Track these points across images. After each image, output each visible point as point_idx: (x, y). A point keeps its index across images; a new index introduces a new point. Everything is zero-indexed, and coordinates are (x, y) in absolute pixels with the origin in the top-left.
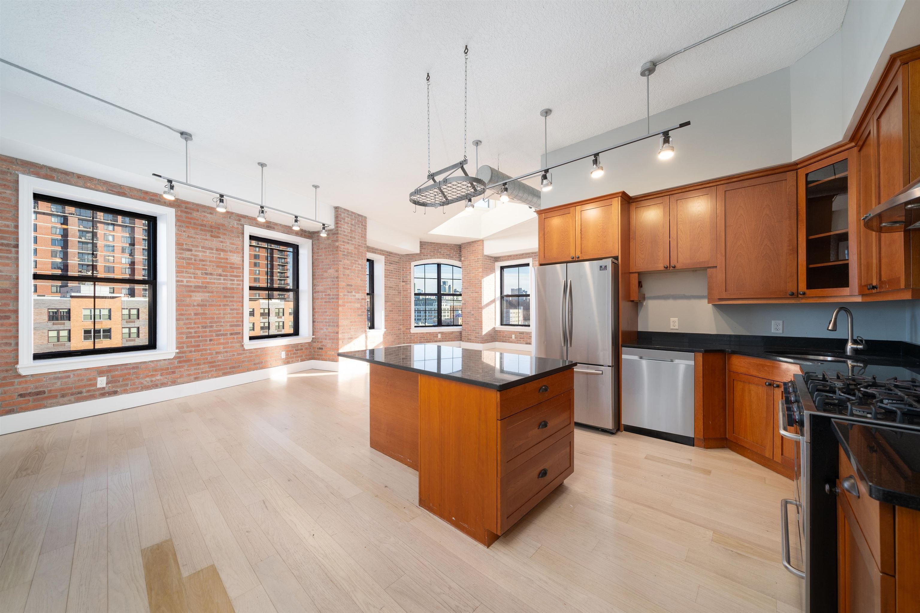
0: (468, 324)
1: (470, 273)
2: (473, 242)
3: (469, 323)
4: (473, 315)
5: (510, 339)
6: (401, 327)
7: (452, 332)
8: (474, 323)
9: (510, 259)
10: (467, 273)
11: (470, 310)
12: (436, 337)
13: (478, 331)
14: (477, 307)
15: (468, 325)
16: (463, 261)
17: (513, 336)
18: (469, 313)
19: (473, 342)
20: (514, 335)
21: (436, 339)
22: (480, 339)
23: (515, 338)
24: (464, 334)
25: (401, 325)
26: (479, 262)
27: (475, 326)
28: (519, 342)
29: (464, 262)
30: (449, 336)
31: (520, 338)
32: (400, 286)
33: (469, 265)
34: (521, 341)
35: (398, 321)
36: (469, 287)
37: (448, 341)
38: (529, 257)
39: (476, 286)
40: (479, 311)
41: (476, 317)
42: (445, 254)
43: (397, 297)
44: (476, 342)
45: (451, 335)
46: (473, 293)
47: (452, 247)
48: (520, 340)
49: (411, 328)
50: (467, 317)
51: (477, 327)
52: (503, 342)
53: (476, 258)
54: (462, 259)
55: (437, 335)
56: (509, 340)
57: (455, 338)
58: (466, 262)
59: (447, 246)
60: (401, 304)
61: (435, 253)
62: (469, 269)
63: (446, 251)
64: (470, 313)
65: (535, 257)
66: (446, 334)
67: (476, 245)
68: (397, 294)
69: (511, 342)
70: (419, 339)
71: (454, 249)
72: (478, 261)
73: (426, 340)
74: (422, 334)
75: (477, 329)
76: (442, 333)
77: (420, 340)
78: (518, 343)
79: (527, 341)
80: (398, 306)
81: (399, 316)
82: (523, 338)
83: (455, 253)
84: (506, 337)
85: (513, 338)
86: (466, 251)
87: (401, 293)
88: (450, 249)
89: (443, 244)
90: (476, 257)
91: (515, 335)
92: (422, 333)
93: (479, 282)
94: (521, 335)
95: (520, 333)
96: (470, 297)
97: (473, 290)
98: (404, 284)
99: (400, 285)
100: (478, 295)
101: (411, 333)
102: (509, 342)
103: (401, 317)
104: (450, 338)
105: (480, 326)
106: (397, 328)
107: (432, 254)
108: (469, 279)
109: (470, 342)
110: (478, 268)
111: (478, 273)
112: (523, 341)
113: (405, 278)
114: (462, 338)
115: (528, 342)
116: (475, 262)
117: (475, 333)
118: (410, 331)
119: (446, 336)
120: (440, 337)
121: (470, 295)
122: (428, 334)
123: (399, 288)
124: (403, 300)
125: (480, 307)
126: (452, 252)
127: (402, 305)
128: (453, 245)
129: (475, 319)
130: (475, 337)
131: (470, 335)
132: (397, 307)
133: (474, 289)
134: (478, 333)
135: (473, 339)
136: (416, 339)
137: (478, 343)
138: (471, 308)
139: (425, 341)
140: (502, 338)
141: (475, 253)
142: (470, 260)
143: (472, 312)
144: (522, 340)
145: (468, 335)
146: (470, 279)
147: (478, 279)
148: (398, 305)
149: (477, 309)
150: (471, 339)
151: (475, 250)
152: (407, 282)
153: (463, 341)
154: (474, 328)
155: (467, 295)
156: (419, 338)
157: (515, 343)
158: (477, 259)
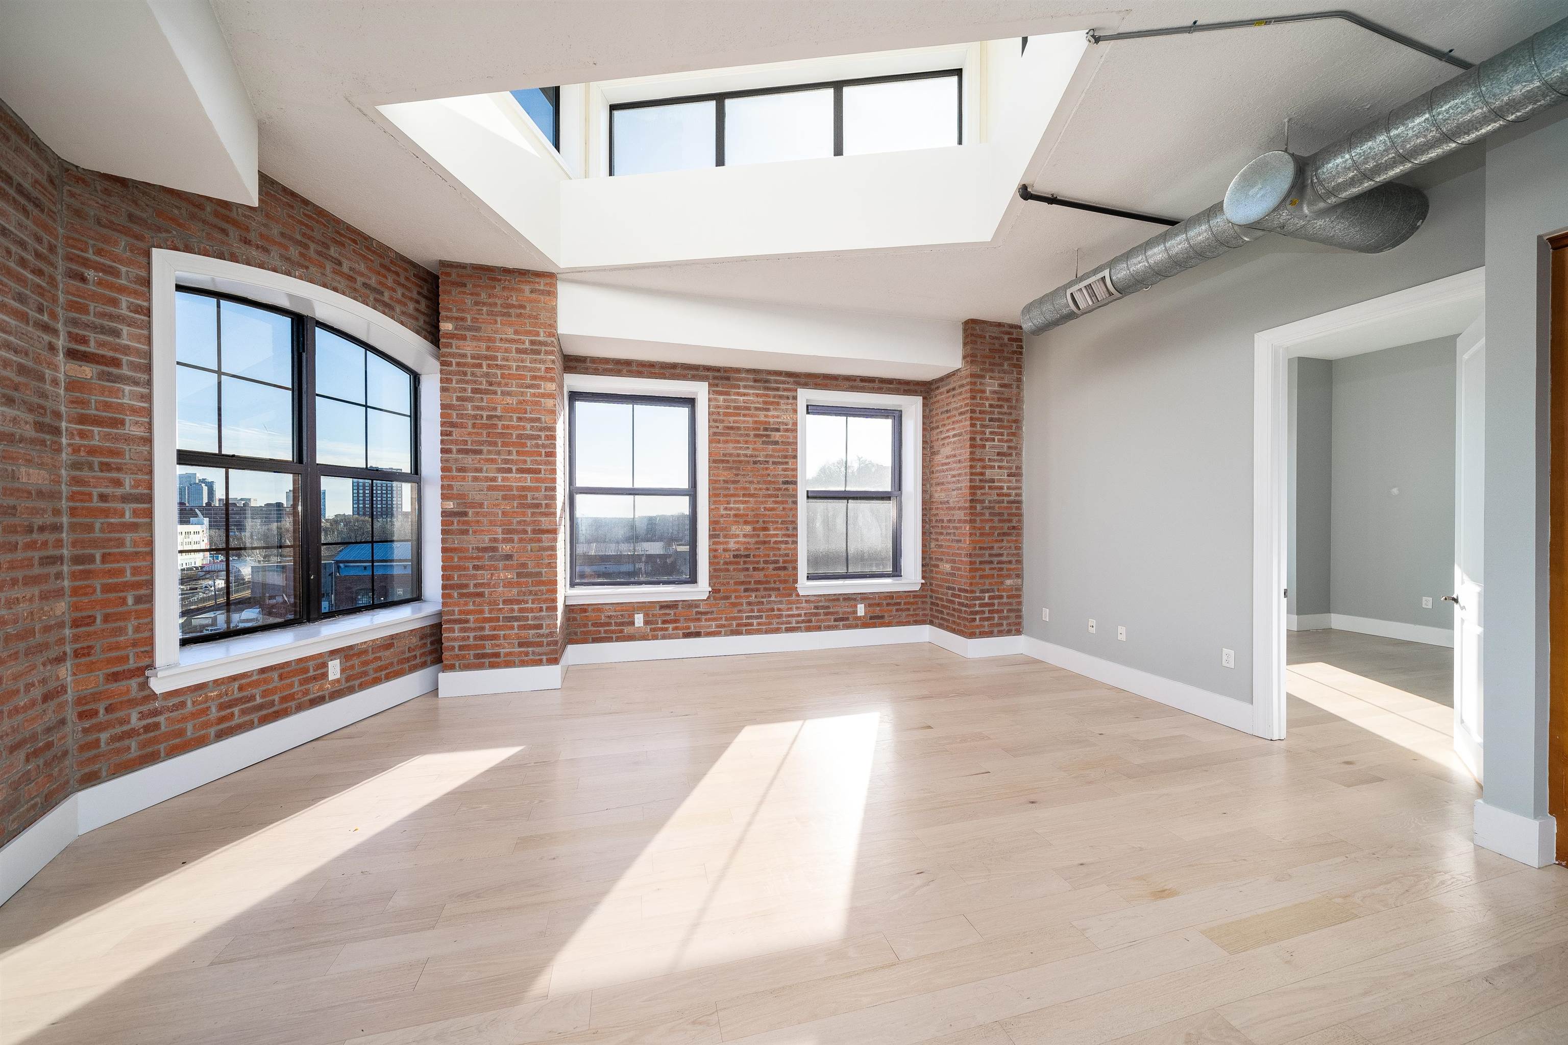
0: (481, 595)
1: (495, 393)
2: (507, 271)
3: (486, 591)
4: (509, 557)
5: (627, 630)
6: (65, 672)
7: (392, 637)
8: (515, 591)
9: (625, 371)
10: (475, 391)
11: (495, 540)
12: (315, 678)
13: (535, 618)
14: (529, 529)
15: (478, 600)
16: (452, 336)
17: (639, 620)
18: (485, 550)
19: (508, 664)
20: (641, 616)
21: (315, 689)
22: (545, 649)
23: (646, 623)
24: (455, 639)
25: (60, 660)
26: (542, 356)
27: (518, 602)
28: (660, 633)
29: (454, 342)
30: (380, 658)
31: (664, 622)
32: (55, 382)
33: (487, 358)
34: (666, 629)
35: (39, 638)
36: (485, 448)
37: (376, 681)
38: (695, 378)
39: (524, 445)
40: (540, 540)
41: (524, 565)
42: (360, 280)
43: (29, 462)
44: (523, 664)
45: (388, 653)
46: (509, 471)
47: (387, 262)
48: (662, 629)
49: (151, 666)
50: (476, 568)
51: (530, 605)
52: (596, 640)
53: (527, 339)
54: (446, 326)
55: (324, 665)
56: (621, 631)
57: (401, 662)
58: (468, 343)
59: (368, 248)
60: (57, 512)
61: (312, 253)
62: (487, 375)
63: (362, 267)
64: (494, 549)
65: (716, 382)
66: (365, 652)
67: (527, 288)
68: (29, 432)
69: (631, 638)
70: (214, 713)
71: (397, 274)
72: (538, 352)
73: (261, 707)
74: (236, 685)
75: (532, 610)
76: (345, 653)
77: (221, 720)
78: (655, 638)
79: (689, 628)
80: (42, 529)
81: (44, 597)
82: (676, 621)
83: (400, 291)
84: (609, 624)
85: (636, 625)
86: (469, 300)
87: (57, 431)
88: (382, 265)
89: (349, 228)
90: (528, 333)
91: (646, 615)
92: (234, 678)
93: (543, 434)
94: (667, 611)
95: (662, 607)
96: (490, 488)
97: (506, 461)
98: (88, 371)
99: (48, 373)
100: (538, 480)
101: (153, 696)
102: (618, 639)
103: (61, 607)
104: (381, 669)
105: (545, 601)
106: (37, 693)
107: (294, 252)
108: (485, 414)
109: (493, 666)
110: (534, 378)
111: (534, 395)
112: (675, 629)
113: (92, 337)
114: (446, 654)
115: (692, 630)
116: (519, 351)
117: (520, 627)
118: (145, 685)
119: (365, 663)
120: (338, 676)
121: (494, 479)
122: (275, 675)
123: (43, 395)
124: (75, 481)
125: (544, 527)
126: (390, 282)
127: (65, 520)
128: (392, 255)
129: (519, 575)
130: (521, 645)
131: (494, 637)
132: (30, 530)
133: (514, 457)
134: (539, 627)
135: (507, 654)
136: (189, 726)
137: (539, 663)
138: (500, 530)
139: (255, 717)
140: (591, 628)
141: (519, 315)
142: (490, 339)
143: (505, 548)
144: (671, 626)
145: (482, 638)
146: (490, 417)
147: (538, 420)
148: (38, 521)
149: (530, 535)
150: (497, 655)
151: (523, 307)
152: (116, 363)
153: (451, 668)
154: (516, 607)
155: (475, 479)
156: (214, 709)
157: (644, 638)
158: (532, 343)
